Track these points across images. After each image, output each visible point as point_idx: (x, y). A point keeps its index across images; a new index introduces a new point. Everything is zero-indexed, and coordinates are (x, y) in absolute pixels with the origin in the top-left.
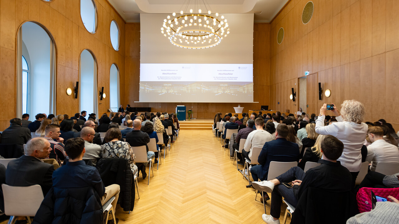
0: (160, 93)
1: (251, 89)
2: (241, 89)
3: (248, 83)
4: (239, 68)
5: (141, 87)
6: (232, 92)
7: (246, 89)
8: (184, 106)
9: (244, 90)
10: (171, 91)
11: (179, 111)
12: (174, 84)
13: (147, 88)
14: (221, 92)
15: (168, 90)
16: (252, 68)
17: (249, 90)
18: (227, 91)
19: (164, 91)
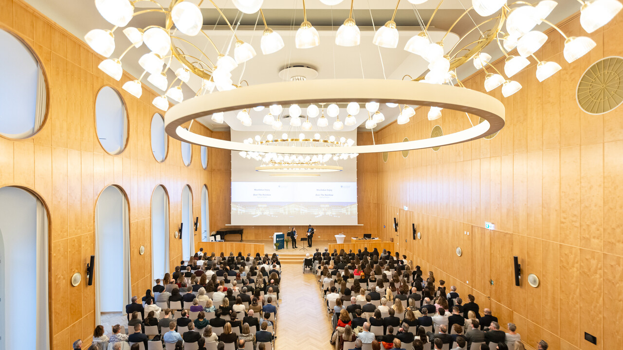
0: (254, 215)
1: (355, 210)
2: (343, 211)
3: (352, 204)
4: (342, 187)
5: (233, 209)
6: (334, 214)
7: (349, 210)
8: (282, 233)
9: (347, 211)
10: (266, 213)
11: (277, 239)
12: (270, 205)
13: (239, 210)
14: (321, 214)
15: (262, 211)
16: (356, 187)
17: (352, 211)
18: (329, 213)
19: (259, 213)
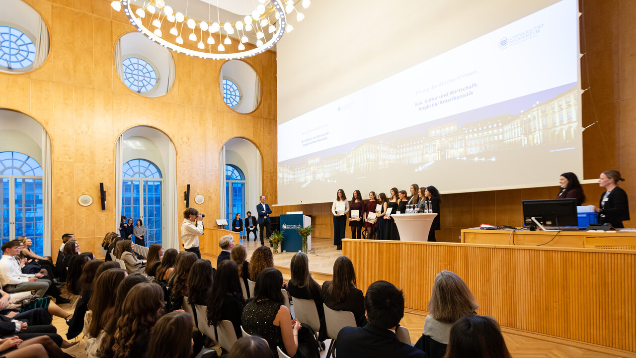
0: (303, 183)
1: (569, 119)
2: (512, 131)
3: (563, 91)
5: (279, 175)
6: (473, 150)
10: (320, 175)
13: (286, 176)
14: (432, 157)
15: (314, 173)
17: (554, 126)
19: (309, 178)
